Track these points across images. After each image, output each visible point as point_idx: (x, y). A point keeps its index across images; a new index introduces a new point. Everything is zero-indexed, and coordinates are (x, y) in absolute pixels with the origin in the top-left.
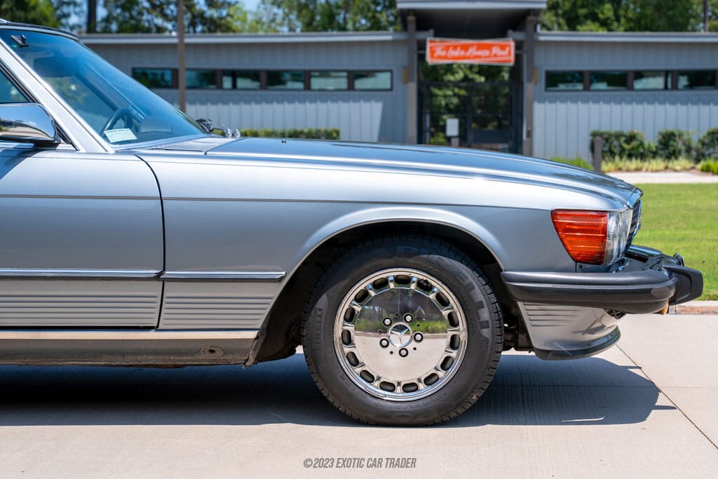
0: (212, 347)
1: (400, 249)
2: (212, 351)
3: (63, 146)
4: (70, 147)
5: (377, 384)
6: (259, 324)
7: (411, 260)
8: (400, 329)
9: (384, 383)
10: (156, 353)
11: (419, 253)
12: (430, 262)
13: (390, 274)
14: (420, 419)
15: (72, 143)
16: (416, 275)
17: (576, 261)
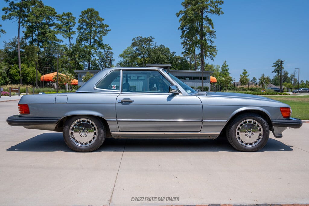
0: (209, 135)
1: (250, 115)
2: (209, 136)
3: (180, 94)
4: (181, 94)
5: (244, 143)
6: (221, 131)
7: (252, 118)
8: (250, 132)
9: (245, 143)
10: (198, 137)
11: (254, 116)
12: (257, 118)
13: (247, 120)
14: (253, 151)
15: (182, 93)
16: (253, 121)
17: (284, 118)
